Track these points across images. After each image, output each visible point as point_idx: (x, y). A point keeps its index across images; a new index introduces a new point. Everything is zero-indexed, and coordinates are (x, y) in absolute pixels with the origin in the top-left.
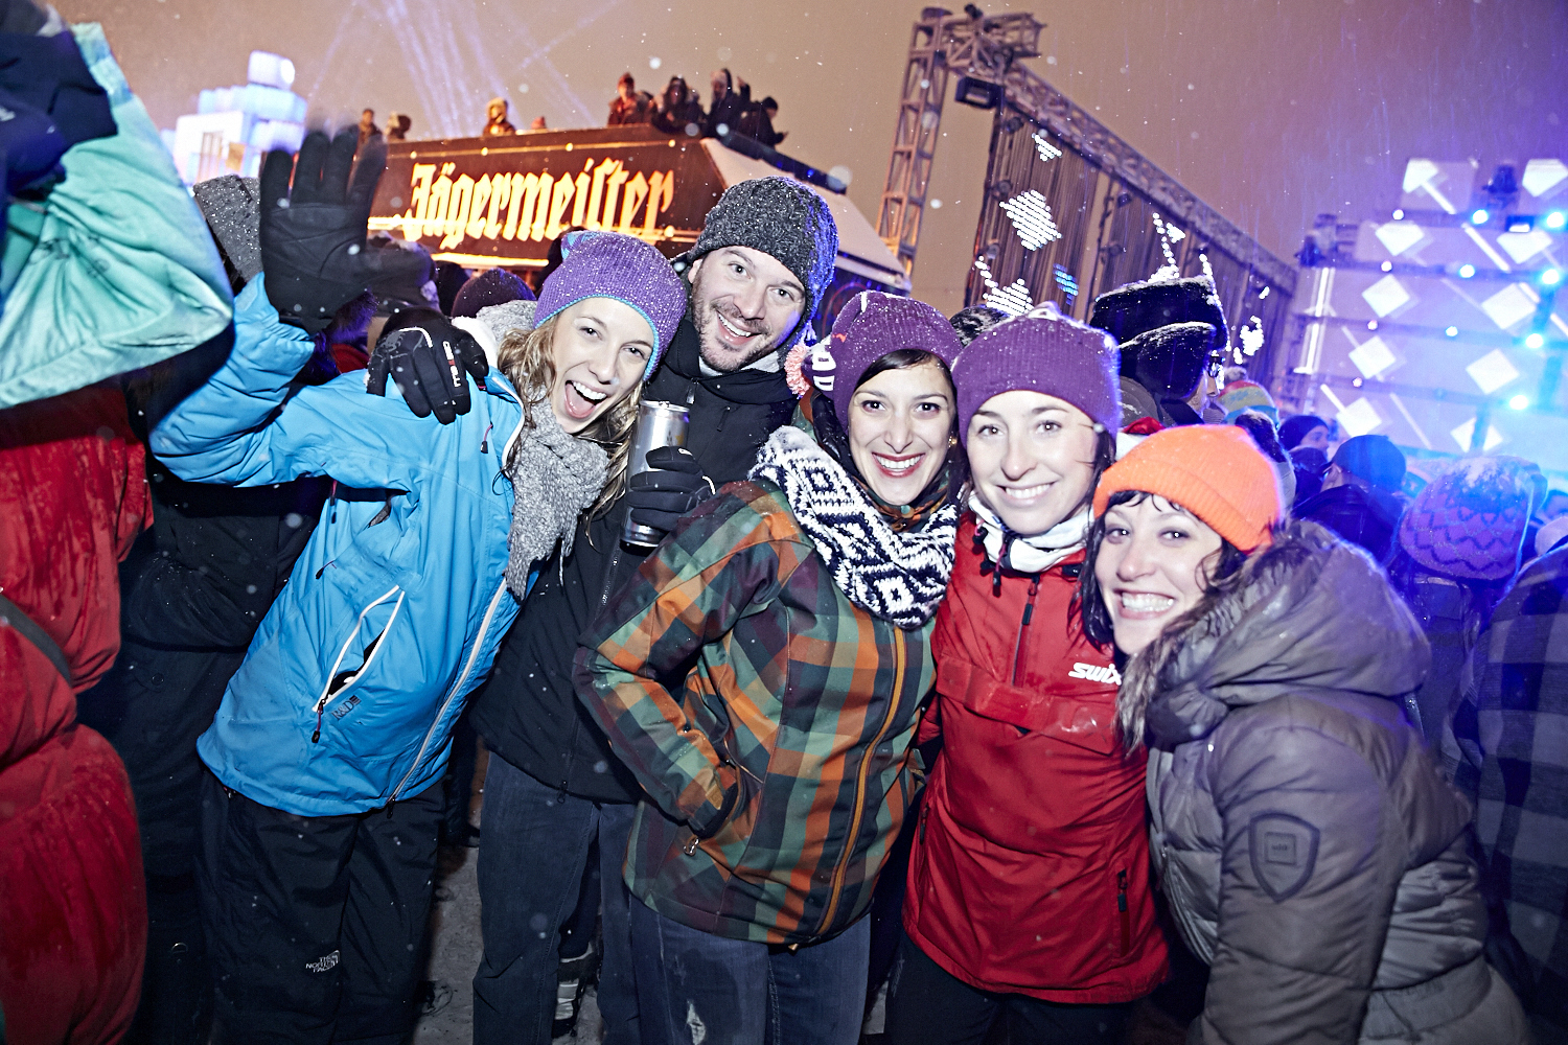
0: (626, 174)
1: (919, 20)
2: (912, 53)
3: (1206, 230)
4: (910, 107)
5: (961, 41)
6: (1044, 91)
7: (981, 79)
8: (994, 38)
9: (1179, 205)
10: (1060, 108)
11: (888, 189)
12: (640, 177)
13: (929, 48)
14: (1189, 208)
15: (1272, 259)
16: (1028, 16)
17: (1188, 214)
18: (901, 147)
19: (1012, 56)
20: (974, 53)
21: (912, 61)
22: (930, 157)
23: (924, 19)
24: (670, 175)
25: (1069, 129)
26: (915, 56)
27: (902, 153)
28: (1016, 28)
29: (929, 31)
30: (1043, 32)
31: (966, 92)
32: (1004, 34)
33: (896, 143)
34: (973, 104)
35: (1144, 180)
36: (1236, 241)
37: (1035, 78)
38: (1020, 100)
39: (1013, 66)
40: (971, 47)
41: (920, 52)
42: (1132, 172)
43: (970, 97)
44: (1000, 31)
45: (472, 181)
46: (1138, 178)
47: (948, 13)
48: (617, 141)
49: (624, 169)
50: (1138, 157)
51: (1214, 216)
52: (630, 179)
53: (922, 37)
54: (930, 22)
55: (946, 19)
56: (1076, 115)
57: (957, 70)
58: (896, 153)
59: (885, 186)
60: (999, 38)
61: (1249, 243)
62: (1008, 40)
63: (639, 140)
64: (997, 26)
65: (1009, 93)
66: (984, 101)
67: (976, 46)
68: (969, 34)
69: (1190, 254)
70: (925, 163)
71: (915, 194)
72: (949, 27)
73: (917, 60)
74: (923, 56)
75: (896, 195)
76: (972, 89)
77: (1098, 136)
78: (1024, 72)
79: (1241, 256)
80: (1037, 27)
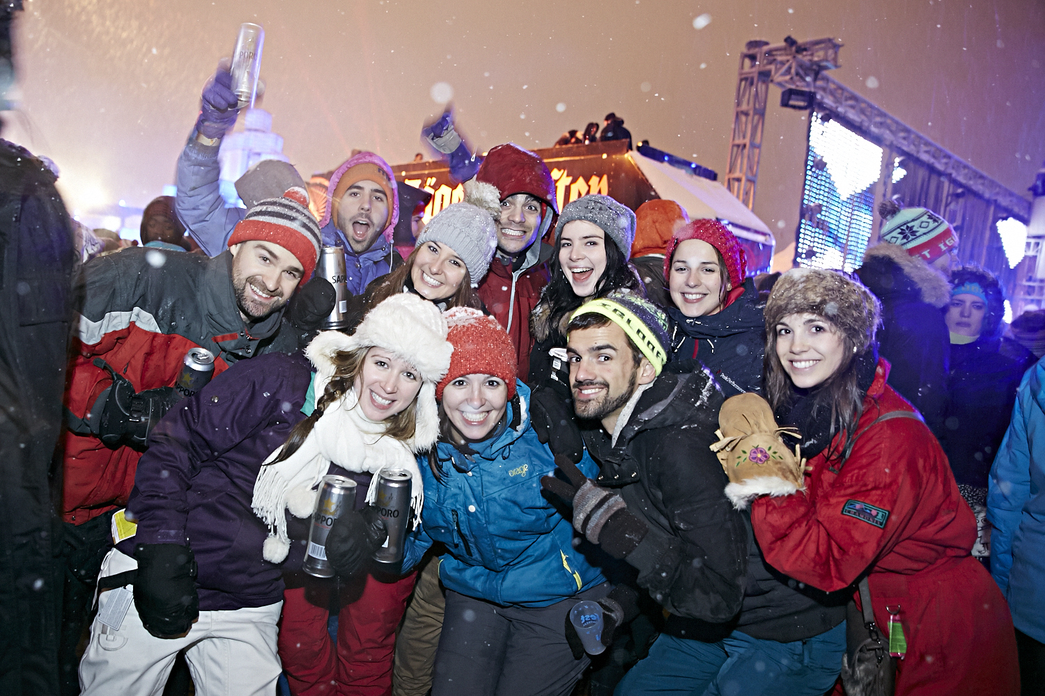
0: (570, 179)
1: (745, 50)
2: (741, 74)
3: (961, 179)
4: (743, 113)
5: (783, 63)
6: (840, 91)
7: (798, 88)
8: (804, 58)
9: (939, 163)
10: (851, 102)
11: (730, 171)
12: (581, 180)
13: (754, 70)
14: (946, 164)
15: (1011, 194)
16: (830, 40)
17: (946, 168)
18: (737, 142)
19: (817, 70)
20: (793, 71)
21: (741, 80)
22: (759, 147)
23: (749, 49)
24: (605, 177)
25: (859, 117)
26: (743, 76)
27: (738, 146)
28: (821, 49)
29: (753, 58)
30: (841, 50)
31: (789, 99)
32: (812, 55)
33: (734, 139)
34: (794, 107)
35: (912, 147)
36: (983, 184)
37: (834, 83)
38: (826, 101)
39: (820, 76)
40: (790, 68)
41: (746, 73)
42: (905, 142)
43: (792, 102)
44: (809, 53)
45: (450, 189)
46: (909, 146)
47: (767, 44)
48: (562, 157)
49: (568, 176)
50: (907, 131)
51: (965, 167)
52: (574, 181)
53: (747, 62)
54: (752, 51)
55: (765, 48)
56: (863, 105)
57: (780, 84)
58: (734, 146)
59: (728, 170)
60: (809, 58)
61: (993, 184)
62: (816, 59)
63: (579, 155)
64: (805, 50)
65: (818, 97)
66: (802, 104)
67: (794, 65)
68: (789, 57)
69: (949, 198)
70: (757, 151)
71: (750, 175)
72: (770, 53)
73: (746, 79)
74: (751, 75)
75: (737, 174)
76: (793, 96)
77: (878, 119)
78: (827, 79)
79: (987, 195)
80: (836, 47)
